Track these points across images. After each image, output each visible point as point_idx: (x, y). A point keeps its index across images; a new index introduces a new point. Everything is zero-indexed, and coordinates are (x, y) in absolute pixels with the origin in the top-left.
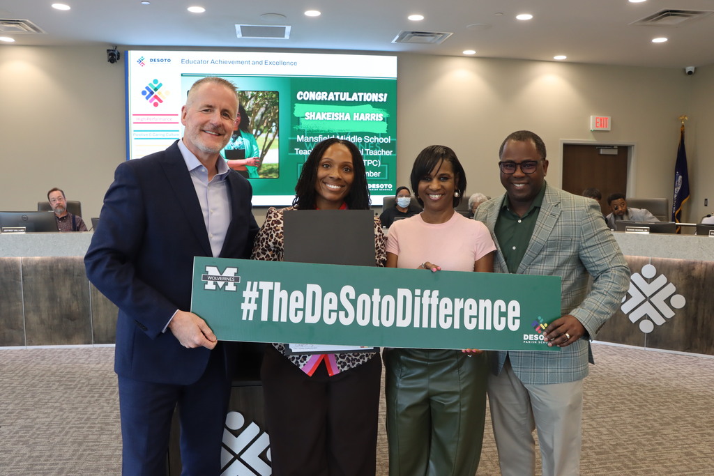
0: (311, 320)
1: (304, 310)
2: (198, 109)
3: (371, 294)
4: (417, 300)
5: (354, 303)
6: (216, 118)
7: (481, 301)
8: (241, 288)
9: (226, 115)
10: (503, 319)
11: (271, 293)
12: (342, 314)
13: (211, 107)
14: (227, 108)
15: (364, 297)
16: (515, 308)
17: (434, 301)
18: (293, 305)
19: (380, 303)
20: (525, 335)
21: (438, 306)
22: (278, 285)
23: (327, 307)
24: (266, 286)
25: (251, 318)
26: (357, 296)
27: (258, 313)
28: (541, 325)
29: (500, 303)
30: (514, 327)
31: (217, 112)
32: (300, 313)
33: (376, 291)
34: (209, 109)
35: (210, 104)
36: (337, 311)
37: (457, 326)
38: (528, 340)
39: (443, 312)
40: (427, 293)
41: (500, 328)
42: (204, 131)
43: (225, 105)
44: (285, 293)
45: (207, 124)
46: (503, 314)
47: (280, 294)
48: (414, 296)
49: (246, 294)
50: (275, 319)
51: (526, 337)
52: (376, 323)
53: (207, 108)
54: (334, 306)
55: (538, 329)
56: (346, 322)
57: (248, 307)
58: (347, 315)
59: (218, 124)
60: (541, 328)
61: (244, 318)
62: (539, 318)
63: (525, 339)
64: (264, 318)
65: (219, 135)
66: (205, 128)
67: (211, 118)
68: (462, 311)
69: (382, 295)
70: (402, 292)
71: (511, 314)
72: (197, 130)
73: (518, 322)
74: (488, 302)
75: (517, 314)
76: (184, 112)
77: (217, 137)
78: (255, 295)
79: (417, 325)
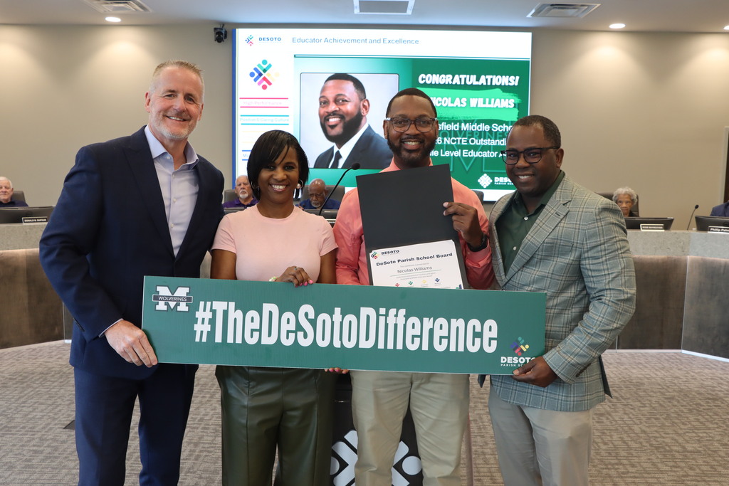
0: (268, 341)
1: (260, 330)
2: (160, 94)
3: (331, 314)
4: (382, 319)
5: (313, 323)
6: (179, 103)
7: (453, 321)
8: (194, 308)
9: (191, 100)
10: (478, 340)
11: (226, 313)
12: (300, 334)
13: (173, 91)
14: (190, 93)
15: (324, 316)
16: (491, 328)
17: (401, 320)
18: (249, 326)
19: (341, 323)
20: (502, 358)
21: (405, 326)
22: (232, 305)
23: (285, 327)
24: (220, 306)
25: (204, 340)
26: (316, 315)
27: (211, 334)
28: (522, 347)
29: (474, 322)
30: (490, 349)
31: (181, 96)
32: (256, 334)
33: (338, 311)
34: (172, 94)
35: (172, 89)
36: (295, 332)
37: (425, 347)
38: (506, 363)
39: (410, 332)
40: (393, 311)
41: (473, 349)
42: (168, 117)
43: (189, 89)
44: (239, 313)
45: (171, 110)
46: (478, 335)
47: (235, 314)
48: (378, 315)
49: (200, 315)
50: (230, 340)
51: (503, 359)
52: (337, 344)
53: (170, 94)
54: (292, 327)
55: (517, 351)
56: (305, 343)
57: (201, 329)
58: (305, 336)
59: (182, 109)
60: (522, 350)
61: (197, 339)
62: (520, 339)
63: (502, 361)
64: (218, 339)
65: (184, 120)
66: (169, 114)
67: (175, 104)
68: (431, 331)
69: (344, 314)
70: (365, 311)
71: (487, 335)
72: (161, 116)
73: (494, 343)
74: (461, 322)
75: (494, 334)
76: (148, 98)
77: (182, 123)
78: (209, 315)
79: (381, 346)
